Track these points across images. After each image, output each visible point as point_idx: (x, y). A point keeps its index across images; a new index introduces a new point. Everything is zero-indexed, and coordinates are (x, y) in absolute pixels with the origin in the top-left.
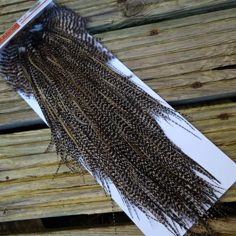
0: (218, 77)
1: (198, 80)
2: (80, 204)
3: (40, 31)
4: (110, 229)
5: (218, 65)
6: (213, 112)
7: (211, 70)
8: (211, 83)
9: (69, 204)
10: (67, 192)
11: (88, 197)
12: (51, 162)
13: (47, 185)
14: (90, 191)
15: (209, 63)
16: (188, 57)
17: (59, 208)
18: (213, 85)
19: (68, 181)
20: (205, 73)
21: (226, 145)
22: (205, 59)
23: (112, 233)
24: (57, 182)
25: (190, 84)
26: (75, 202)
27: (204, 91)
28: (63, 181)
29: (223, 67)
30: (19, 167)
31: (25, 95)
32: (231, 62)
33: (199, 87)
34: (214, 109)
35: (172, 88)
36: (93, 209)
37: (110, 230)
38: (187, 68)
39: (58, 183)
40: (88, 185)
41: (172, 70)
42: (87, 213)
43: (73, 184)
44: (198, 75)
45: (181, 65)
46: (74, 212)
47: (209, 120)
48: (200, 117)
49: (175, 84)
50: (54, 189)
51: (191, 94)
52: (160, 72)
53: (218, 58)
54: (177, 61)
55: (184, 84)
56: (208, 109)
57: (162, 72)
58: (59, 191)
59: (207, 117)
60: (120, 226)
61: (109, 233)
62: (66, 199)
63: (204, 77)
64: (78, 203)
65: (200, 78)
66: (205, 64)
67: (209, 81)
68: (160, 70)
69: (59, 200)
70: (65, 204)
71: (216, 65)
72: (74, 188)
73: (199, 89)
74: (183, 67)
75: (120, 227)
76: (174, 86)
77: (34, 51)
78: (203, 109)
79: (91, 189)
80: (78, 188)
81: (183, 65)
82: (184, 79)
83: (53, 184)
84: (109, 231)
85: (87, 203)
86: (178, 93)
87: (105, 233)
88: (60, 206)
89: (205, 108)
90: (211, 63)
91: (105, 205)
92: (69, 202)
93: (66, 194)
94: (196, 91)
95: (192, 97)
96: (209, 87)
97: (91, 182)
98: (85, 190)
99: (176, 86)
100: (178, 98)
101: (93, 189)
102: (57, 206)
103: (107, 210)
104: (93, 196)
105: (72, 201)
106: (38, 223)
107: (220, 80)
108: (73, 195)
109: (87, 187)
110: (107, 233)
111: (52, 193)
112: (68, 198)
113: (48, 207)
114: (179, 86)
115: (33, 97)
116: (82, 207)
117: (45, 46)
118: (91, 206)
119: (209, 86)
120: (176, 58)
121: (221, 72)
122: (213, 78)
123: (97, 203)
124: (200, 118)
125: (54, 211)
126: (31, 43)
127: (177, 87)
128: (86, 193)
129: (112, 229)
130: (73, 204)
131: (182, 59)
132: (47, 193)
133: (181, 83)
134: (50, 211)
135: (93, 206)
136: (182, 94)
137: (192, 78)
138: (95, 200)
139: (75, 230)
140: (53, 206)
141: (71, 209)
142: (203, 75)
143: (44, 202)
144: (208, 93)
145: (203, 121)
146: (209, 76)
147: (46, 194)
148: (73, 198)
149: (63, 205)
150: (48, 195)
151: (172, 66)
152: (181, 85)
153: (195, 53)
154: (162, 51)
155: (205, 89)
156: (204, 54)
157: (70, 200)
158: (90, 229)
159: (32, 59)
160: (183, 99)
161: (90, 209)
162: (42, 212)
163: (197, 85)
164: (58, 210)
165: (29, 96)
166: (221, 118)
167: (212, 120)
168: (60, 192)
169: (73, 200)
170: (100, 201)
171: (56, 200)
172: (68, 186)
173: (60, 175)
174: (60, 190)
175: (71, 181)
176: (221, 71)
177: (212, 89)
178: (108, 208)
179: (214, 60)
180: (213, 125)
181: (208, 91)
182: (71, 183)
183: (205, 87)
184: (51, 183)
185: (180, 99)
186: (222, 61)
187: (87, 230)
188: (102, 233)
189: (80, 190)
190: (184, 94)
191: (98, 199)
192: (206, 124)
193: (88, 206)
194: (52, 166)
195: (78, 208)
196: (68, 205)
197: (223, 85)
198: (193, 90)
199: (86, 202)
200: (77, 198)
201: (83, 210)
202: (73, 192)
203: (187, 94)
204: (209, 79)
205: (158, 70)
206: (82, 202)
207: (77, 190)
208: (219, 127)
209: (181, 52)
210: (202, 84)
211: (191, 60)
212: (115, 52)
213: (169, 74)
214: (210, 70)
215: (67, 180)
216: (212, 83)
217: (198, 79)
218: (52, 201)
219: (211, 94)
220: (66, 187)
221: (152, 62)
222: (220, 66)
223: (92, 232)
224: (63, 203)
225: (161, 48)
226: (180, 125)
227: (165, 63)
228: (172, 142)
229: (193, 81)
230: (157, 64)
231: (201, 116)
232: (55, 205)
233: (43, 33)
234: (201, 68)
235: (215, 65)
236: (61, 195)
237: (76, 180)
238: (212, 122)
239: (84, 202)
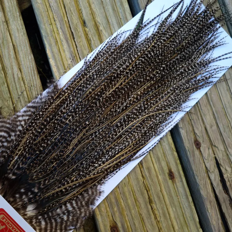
0: (209, 163)
1: (202, 144)
2: (57, 42)
5: (221, 162)
6: (174, 164)
7: (215, 156)
8: (202, 158)
9: (53, 30)
10: (65, 26)
11: (66, 50)
12: (92, 5)
13: (69, 4)
14: (72, 50)
15: (221, 152)
16: (224, 132)
17: (48, 20)
18: (201, 160)
19: (77, 26)
20: (211, 150)
21: (144, 182)
22: (225, 149)
23: (34, 78)
24: (74, 15)
25: (198, 138)
26: (56, 36)
27: (193, 152)
28: (76, 21)
29: (220, 167)
32: (226, 175)
33: (196, 147)
34: (177, 165)
35: (190, 120)
36: (54, 56)
37: (36, 76)
38: (213, 131)
39: (72, 16)
40: (77, 47)
41: (208, 117)
42: (47, 50)
43: (75, 31)
44: (208, 143)
45: (214, 125)
46: (47, 36)
47: (165, 161)
48: (166, 152)
49: (194, 122)
50: (66, 12)
51: (188, 140)
52: (203, 105)
53: (228, 161)
54: (218, 121)
55: (196, 131)
56: (175, 159)
57: (204, 107)
58: (65, 18)
59: (167, 158)
60: (42, 86)
61: (33, 75)
62: (59, 26)
63: (207, 149)
64: (56, 39)
65: (205, 146)
66: (219, 149)
68: (206, 105)
69: (56, 19)
70: (52, 26)
71: (221, 160)
72: (71, 33)
73: (194, 147)
74: (213, 128)
75: (41, 86)
76: (192, 121)
78: (175, 154)
79: (73, 51)
80: (72, 37)
81: (215, 127)
82: (202, 131)
83: (71, 11)
84: (35, 75)
85: (58, 49)
86: (187, 126)
87: (32, 72)
88: (49, 20)
89: (176, 156)
90: (221, 155)
91: (60, 67)
92: (55, 30)
93: (64, 25)
94: (192, 145)
95: (184, 141)
96: (198, 157)
97: (81, 49)
98: (71, 45)
99: (193, 123)
100: (181, 127)
101: (74, 52)
102: (49, 18)
103: (56, 70)
104: (67, 55)
105: (58, 33)
107: (207, 166)
108: (63, 33)
109: (75, 46)
110: (33, 73)
111: (61, 11)
112: (59, 28)
113: (46, 9)
114: (193, 127)
116: (53, 44)
118: (56, 53)
119: (198, 156)
120: (221, 119)
121: (215, 166)
122: (207, 159)
123: (60, 59)
124: (165, 152)
125: (44, 15)
127: (192, 125)
128: (69, 46)
129: (38, 78)
130: (54, 35)
131: (221, 126)
132: (61, 5)
133: (197, 128)
134: (43, 12)
135: (56, 56)
136: (187, 131)
137: (204, 138)
138: (63, 57)
139: (28, 40)
140: (49, 14)
141: (49, 32)
142: (209, 148)
143: (50, 3)
144: (192, 156)
145: (163, 155)
146: (209, 155)
147: (59, 4)
148: (61, 33)
149: (52, 24)
150: (58, 7)
151: (212, 117)
152: (195, 128)
153: (229, 137)
154: (225, 105)
155: (195, 152)
156: (229, 146)
157: (58, 30)
158: (32, 55)
160: (181, 133)
161: (52, 52)
162: (40, 2)
163: (198, 145)
164: (45, 19)
166: (169, 172)
167: (166, 164)
168: (64, 19)
169: (58, 34)
170: (63, 62)
171: (55, 16)
172: (72, 26)
173: (81, 17)
174: (66, 19)
175: (78, 29)
176: (216, 166)
177: (197, 160)
178: (58, 72)
179: (225, 158)
180: (161, 165)
181: (194, 156)
182: (76, 29)
183: (197, 152)
184: (71, 8)
185: (181, 130)
186: (226, 166)
187: (31, 53)
188: (32, 68)
189: (70, 40)
190: (187, 133)
191: (64, 60)
192: (161, 159)
193: (55, 50)
194: (89, 6)
195: (51, 40)
196: (52, 29)
197: (202, 170)
198: (192, 141)
199: (59, 47)
200: (62, 37)
201: (50, 45)
202: (67, 32)
203: (187, 136)
204: (205, 155)
205: (206, 103)
206: (58, 43)
207: (70, 36)
208: (160, 172)
209: (228, 123)
210: (199, 149)
211: (221, 134)
213: (204, 115)
214: (215, 155)
215: (78, 24)
217: (204, 144)
218: (54, 12)
219: (191, 159)
220: (70, 24)
221: (212, 96)
222: (221, 164)
223: (30, 58)
224: (53, 24)
225: (228, 103)
227: (214, 109)
229: (200, 140)
230: (212, 101)
231: (168, 153)
232: (49, 16)
234: (215, 146)
235: (221, 159)
236: (61, 21)
237: (80, 34)
238: (164, 164)
239: (58, 45)
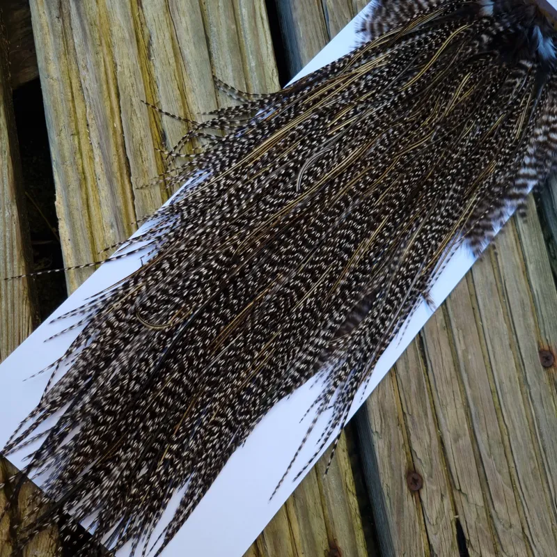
0: (438, 536)
1: (427, 482)
2: (83, 180)
3: (537, 52)
4: (19, 263)
5: (471, 536)
6: (346, 528)
7: (457, 517)
8: (422, 518)
9: (80, 149)
10: (112, 141)
11: (103, 201)
12: (189, 96)
13: (129, 89)
14: (119, 204)
15: (475, 509)
16: (488, 455)
17: (69, 123)
18: (417, 524)
19: (141, 144)
20: (447, 502)
22: (485, 500)
23: (8, 267)
24: (139, 115)
25: (417, 463)
26: (85, 166)
27: (400, 501)
28: (142, 132)
29: (467, 550)
30: (173, 11)
31: (365, 18)
33: (408, 487)
34: (352, 530)
35: (404, 413)
36: (70, 214)
37: (16, 263)
38: (458, 450)
39: (134, 118)
40: (133, 198)
41: (451, 411)
42: (57, 198)
43: (135, 157)
44: (443, 482)
45: (465, 435)
46: (60, 162)
47: (322, 517)
48: (329, 493)
49: (413, 423)
50: (120, 107)
51: (391, 468)
52: (443, 380)
53: (489, 535)
54: (476, 425)
55: (416, 447)
56: (351, 514)
57: (444, 385)
58: (113, 122)
59: (330, 511)
60: (26, 290)
61: (8, 259)
62: (95, 141)
63: (437, 498)
64: (84, 173)
65: (434, 488)
66: (471, 500)
67: (428, 513)
68: (449, 379)
69: (90, 122)
70: (79, 139)
71: (470, 530)
72: (123, 161)
73: (405, 487)
74: (460, 442)
75: (24, 290)
76: (408, 417)
77: (485, 38)
78: (351, 501)
79: (123, 207)
80: (125, 171)
81: (466, 441)
82: (430, 446)
83: (132, 105)
84: (12, 261)
85: (85, 197)
86: (392, 431)
87: (8, 251)
88: (73, 124)
89: (353, 506)
90: (474, 516)
91: (82, 246)
92: (85, 148)
93: (107, 139)
94: (399, 481)
95: (381, 470)
96: (410, 515)
97: (144, 205)
98: (119, 191)
99: (410, 424)
100: (376, 432)
101: (123, 211)
102: (73, 118)
103: (70, 251)
104: (104, 213)
105: (90, 157)
106: (27, 70)
107: (432, 542)
108: (104, 159)
109: (129, 195)
110: (8, 255)
111: (107, 103)
112: (95, 145)
113: (70, 94)
114: (408, 433)
115: (360, 40)
116: (74, 184)
117: (499, 69)
118: (77, 209)
119: (412, 515)
120: (483, 422)
121: (452, 545)
122: (435, 523)
123: (86, 225)
124: (327, 494)
125: (60, 108)
126: (506, 29)
127: (407, 427)
128: (113, 194)
129: (19, 268)
130: (80, 161)
131: (482, 438)
132: (108, 88)
133: (418, 438)
134: (59, 100)
135: (77, 215)
136: (390, 442)
137: (434, 467)
138: (95, 219)
139: (11, 167)
140: (74, 107)
141: (67, 154)
142: (442, 496)
143: (82, 81)
144: (395, 512)
145: (318, 501)
146: (441, 512)
147: (105, 87)
148: (97, 160)
149: (78, 133)
150: (101, 92)
151: (461, 412)
152: (413, 438)
153: (500, 472)
154: (501, 383)
155: (406, 503)
156: (498, 496)
157: (92, 150)
158: (15, 208)
159: (463, 34)
160: (376, 445)
161: (68, 206)
162: (55, 77)
163: (414, 481)
164: (63, 119)
165: (364, 30)
166: (328, 549)
167: (324, 527)
168: (110, 123)
169: (92, 159)
170: (92, 233)
171: (90, 114)
172: (129, 144)
173: (158, 122)
174: (117, 124)
175: (143, 153)
176: (456, 544)
177: (406, 524)
178: (75, 256)
179: (483, 525)
180: (310, 528)
181: (400, 511)
182: (138, 153)
183: (410, 503)
184: (133, 99)
185: (375, 438)
186: (482, 547)
187: (12, 201)
188: (8, 241)
189: (119, 179)
190: (390, 448)
191: (97, 226)
192: (312, 511)
193: (77, 201)
194: (180, 98)
195: (70, 173)
196: (77, 145)
197: (418, 551)
198: (400, 470)
199: (87, 194)
200: (99, 170)
201: (66, 187)
202: (114, 159)
203: (389, 456)
204: (432, 513)
205: (451, 374)
206: (86, 183)
207: (120, 169)
208: (306, 546)
209: (501, 432)
210: (417, 496)
211: (479, 461)
212: (491, 259)
213: (442, 405)
214: (456, 513)
215: (144, 140)
216: (423, 523)
217: (432, 483)
218: (88, 104)
219: (392, 520)
220: (126, 139)
221: (470, 357)
222: (469, 541)
223: (7, 214)
224: (81, 133)
225: (508, 379)
226: (306, 442)
227: (469, 392)
228: (261, 419)
229: (424, 471)
230: (466, 371)
231: (332, 497)
232: (75, 113)
233: (532, 61)
234: (460, 490)
235: (471, 527)
236: (104, 127)
237: (147, 164)
238: (318, 526)
239: (87, 189)
